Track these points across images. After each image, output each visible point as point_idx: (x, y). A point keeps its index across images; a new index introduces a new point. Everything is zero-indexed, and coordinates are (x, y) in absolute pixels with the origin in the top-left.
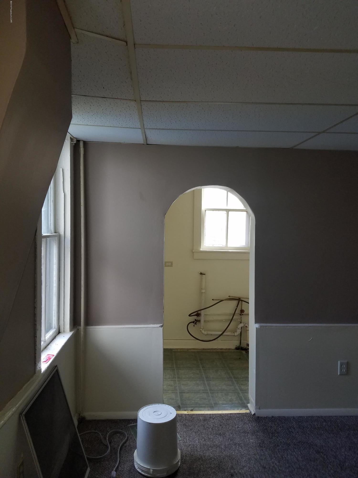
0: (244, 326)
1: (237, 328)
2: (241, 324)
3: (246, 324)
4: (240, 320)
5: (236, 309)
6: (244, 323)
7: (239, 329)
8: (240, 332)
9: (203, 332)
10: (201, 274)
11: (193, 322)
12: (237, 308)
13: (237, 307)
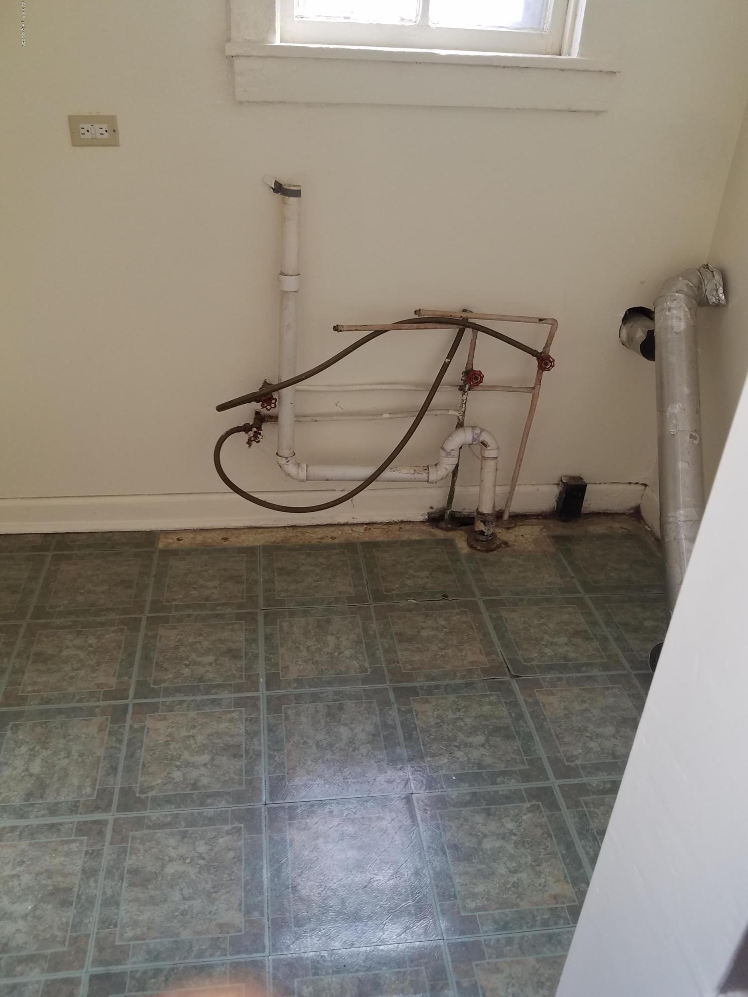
0: (474, 440)
1: (443, 448)
2: (461, 431)
3: (482, 430)
4: (457, 414)
5: (445, 366)
6: (473, 427)
7: (448, 454)
8: (451, 468)
9: (291, 469)
10: (278, 188)
11: (246, 428)
12: (449, 362)
13: (451, 355)
